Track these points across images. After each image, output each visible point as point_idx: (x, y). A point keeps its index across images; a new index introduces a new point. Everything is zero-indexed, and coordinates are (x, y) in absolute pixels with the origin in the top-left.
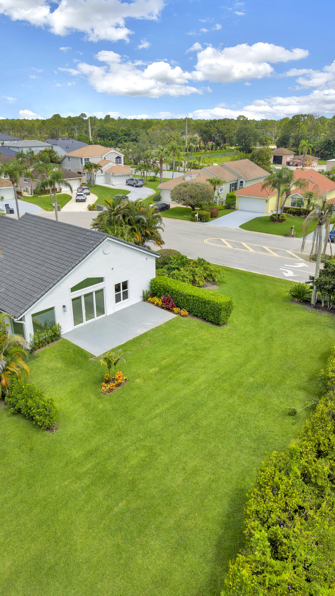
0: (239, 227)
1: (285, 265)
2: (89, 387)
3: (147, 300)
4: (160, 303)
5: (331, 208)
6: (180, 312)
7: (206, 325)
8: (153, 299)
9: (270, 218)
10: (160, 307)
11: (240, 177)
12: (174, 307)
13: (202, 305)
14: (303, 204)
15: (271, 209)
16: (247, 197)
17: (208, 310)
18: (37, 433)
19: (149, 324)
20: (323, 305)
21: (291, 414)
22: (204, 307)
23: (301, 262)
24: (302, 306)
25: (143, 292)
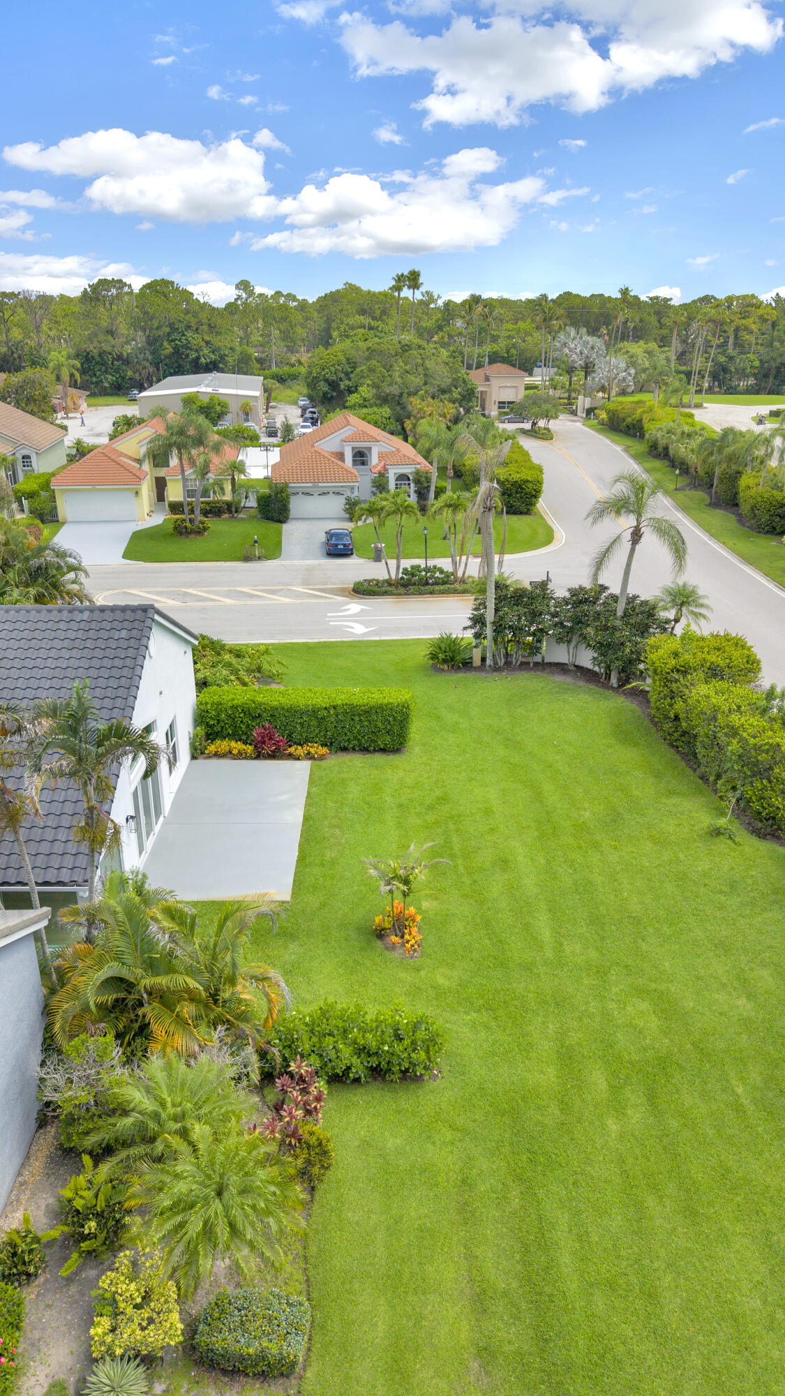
0: (123, 557)
1: (329, 614)
2: (368, 963)
3: (202, 753)
4: (250, 749)
5: (282, 492)
6: (309, 753)
7: (379, 758)
8: (222, 745)
9: (175, 528)
10: (252, 758)
11: (18, 445)
12: (290, 746)
13: (360, 721)
14: (222, 489)
15: (146, 509)
16: (85, 490)
17: (376, 726)
18: (418, 1097)
19: (284, 797)
20: (501, 662)
21: (717, 832)
22: (366, 723)
23: (349, 603)
24: (470, 675)
25: (190, 738)
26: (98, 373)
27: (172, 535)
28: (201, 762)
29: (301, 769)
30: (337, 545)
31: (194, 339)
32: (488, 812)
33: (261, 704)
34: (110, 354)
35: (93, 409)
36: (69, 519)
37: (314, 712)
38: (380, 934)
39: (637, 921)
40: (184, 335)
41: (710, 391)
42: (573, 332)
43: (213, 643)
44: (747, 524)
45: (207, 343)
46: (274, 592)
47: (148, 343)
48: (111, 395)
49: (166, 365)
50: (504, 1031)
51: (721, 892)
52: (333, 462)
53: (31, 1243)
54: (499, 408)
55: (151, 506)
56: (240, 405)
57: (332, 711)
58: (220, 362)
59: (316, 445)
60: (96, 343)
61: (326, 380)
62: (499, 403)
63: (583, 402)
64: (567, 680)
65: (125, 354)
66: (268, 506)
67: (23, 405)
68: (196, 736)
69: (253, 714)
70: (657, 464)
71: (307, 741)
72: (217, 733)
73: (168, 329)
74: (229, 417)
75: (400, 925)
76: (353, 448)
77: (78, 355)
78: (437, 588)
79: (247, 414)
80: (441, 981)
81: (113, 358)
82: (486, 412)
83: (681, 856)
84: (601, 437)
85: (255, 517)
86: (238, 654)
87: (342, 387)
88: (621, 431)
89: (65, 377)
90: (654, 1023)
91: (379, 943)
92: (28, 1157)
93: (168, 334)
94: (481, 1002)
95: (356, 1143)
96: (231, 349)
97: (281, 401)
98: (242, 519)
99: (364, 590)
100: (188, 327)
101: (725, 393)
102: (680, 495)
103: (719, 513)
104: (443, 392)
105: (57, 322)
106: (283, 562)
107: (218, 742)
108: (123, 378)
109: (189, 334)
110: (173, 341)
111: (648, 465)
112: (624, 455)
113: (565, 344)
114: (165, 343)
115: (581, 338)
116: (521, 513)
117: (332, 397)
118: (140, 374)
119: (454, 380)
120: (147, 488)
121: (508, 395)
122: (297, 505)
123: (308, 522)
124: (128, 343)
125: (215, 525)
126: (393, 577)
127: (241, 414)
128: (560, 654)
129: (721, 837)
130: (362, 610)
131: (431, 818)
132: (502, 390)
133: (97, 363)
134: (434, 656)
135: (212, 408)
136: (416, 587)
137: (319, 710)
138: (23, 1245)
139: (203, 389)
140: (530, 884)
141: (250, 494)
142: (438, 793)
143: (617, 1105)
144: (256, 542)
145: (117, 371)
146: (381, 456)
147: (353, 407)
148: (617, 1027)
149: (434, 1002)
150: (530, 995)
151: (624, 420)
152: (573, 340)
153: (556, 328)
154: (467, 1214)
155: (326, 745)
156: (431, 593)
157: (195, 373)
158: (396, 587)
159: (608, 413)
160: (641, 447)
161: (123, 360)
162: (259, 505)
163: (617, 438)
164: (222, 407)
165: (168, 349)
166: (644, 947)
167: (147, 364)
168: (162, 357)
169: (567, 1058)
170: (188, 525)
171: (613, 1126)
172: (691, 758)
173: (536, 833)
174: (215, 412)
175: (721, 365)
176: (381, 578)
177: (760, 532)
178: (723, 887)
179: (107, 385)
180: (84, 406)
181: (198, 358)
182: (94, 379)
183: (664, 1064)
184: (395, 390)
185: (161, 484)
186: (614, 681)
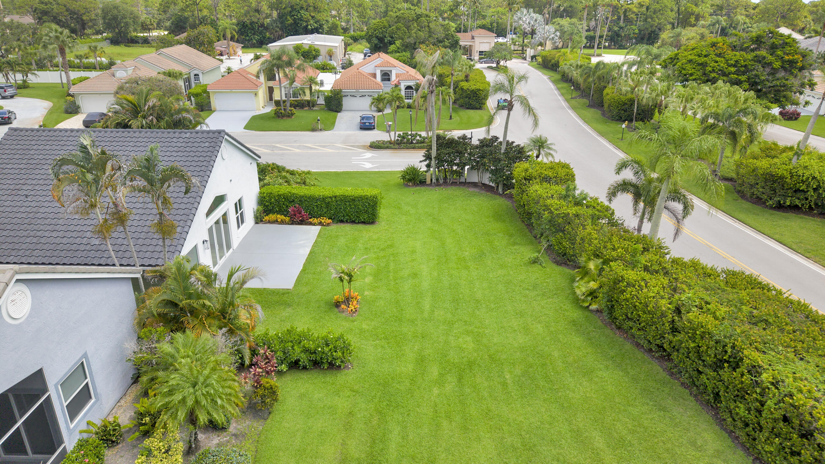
0: (245, 129)
1: (352, 158)
2: (327, 318)
3: (261, 221)
4: (287, 219)
5: (338, 94)
6: (321, 222)
7: (361, 227)
8: (272, 217)
9: (275, 114)
10: (289, 224)
11: (192, 68)
12: (311, 218)
13: (350, 205)
14: (304, 92)
15: (262, 103)
16: (226, 92)
17: (358, 208)
18: (337, 377)
19: (302, 242)
20: (441, 181)
21: (535, 261)
22: (353, 206)
23: (365, 153)
24: (423, 188)
25: (254, 212)
26: (250, 34)
27: (274, 117)
28: (261, 225)
29: (316, 229)
30: (365, 123)
31: (305, 14)
32: (413, 252)
33: (294, 194)
34: (257, 23)
35: (245, 54)
36: (218, 109)
37: (324, 199)
38: (337, 305)
39: (478, 301)
40: (299, 13)
41: (609, 47)
42: (525, 11)
43: (278, 167)
44: (607, 116)
45: (313, 17)
46: (324, 147)
47: (279, 17)
48: (257, 47)
49: (289, 30)
50: (391, 349)
51: (528, 289)
52: (368, 78)
53: (116, 426)
54: (480, 55)
55: (265, 103)
56: (326, 51)
57: (334, 199)
58: (320, 28)
59: (360, 69)
60: (248, 17)
61: (377, 37)
62: (480, 52)
63: (530, 52)
64: (476, 190)
65: (265, 23)
66: (330, 102)
67: (198, 47)
68: (258, 210)
69: (289, 199)
70: (565, 85)
71: (320, 216)
72: (270, 210)
73: (290, 9)
74: (320, 58)
75: (348, 300)
76: (381, 71)
77: (238, 24)
78: (417, 145)
79: (331, 56)
80: (364, 326)
81: (258, 26)
82: (472, 58)
83: (511, 273)
84: (537, 71)
85: (323, 109)
86: (292, 173)
87: (386, 41)
88: (549, 68)
89: (229, 36)
90: (471, 346)
91: (336, 309)
92: (125, 395)
93: (290, 12)
94: (383, 335)
95: (298, 395)
96: (326, 21)
97: (354, 51)
98: (316, 110)
99: (375, 146)
100: (302, 8)
101: (618, 49)
102: (573, 101)
103: (593, 110)
104: (440, 42)
105: (229, 6)
106: (334, 132)
107: (271, 215)
108: (264, 38)
109: (302, 12)
110: (293, 16)
111: (560, 86)
112: (548, 81)
113: (520, 18)
114: (288, 17)
115: (530, 15)
116: (477, 109)
117: (380, 47)
118: (274, 35)
119: (446, 35)
120: (262, 92)
121: (486, 48)
122: (346, 102)
123: (353, 112)
124: (267, 17)
125: (298, 113)
126: (393, 139)
127: (327, 56)
128: (475, 178)
129: (536, 264)
130: (372, 156)
131: (381, 254)
132: (481, 44)
133: (249, 29)
134: (403, 177)
135: (310, 52)
136: (405, 145)
137: (326, 198)
138: (111, 427)
139: (305, 42)
140: (425, 285)
141: (320, 96)
142: (389, 243)
143: (440, 382)
144: (319, 120)
145: (261, 33)
146: (397, 75)
147: (391, 53)
148: (452, 348)
149: (358, 336)
150: (410, 333)
151: (550, 61)
152: (526, 15)
153: (517, 9)
154: (348, 427)
155: (331, 219)
156: (413, 148)
157: (305, 34)
158: (394, 145)
159: (542, 58)
160: (558, 76)
161: (264, 27)
162: (325, 102)
163: (546, 72)
164: (316, 52)
165: (290, 21)
166: (478, 313)
167: (278, 30)
168: (287, 25)
169: (421, 361)
170: (283, 111)
171: (436, 391)
172: (530, 226)
173: (437, 262)
174: (312, 55)
175: (615, 32)
176: (386, 140)
177: (613, 120)
178: (529, 287)
179: (255, 41)
180: (240, 52)
181: (307, 26)
182: (247, 38)
183: (471, 364)
184: (411, 40)
185: (271, 90)
186: (500, 190)
